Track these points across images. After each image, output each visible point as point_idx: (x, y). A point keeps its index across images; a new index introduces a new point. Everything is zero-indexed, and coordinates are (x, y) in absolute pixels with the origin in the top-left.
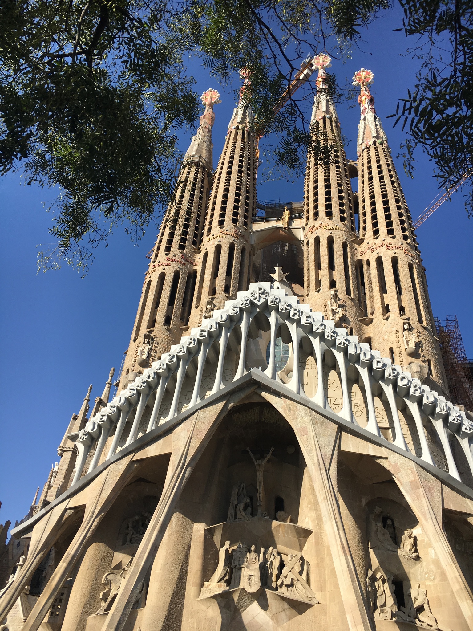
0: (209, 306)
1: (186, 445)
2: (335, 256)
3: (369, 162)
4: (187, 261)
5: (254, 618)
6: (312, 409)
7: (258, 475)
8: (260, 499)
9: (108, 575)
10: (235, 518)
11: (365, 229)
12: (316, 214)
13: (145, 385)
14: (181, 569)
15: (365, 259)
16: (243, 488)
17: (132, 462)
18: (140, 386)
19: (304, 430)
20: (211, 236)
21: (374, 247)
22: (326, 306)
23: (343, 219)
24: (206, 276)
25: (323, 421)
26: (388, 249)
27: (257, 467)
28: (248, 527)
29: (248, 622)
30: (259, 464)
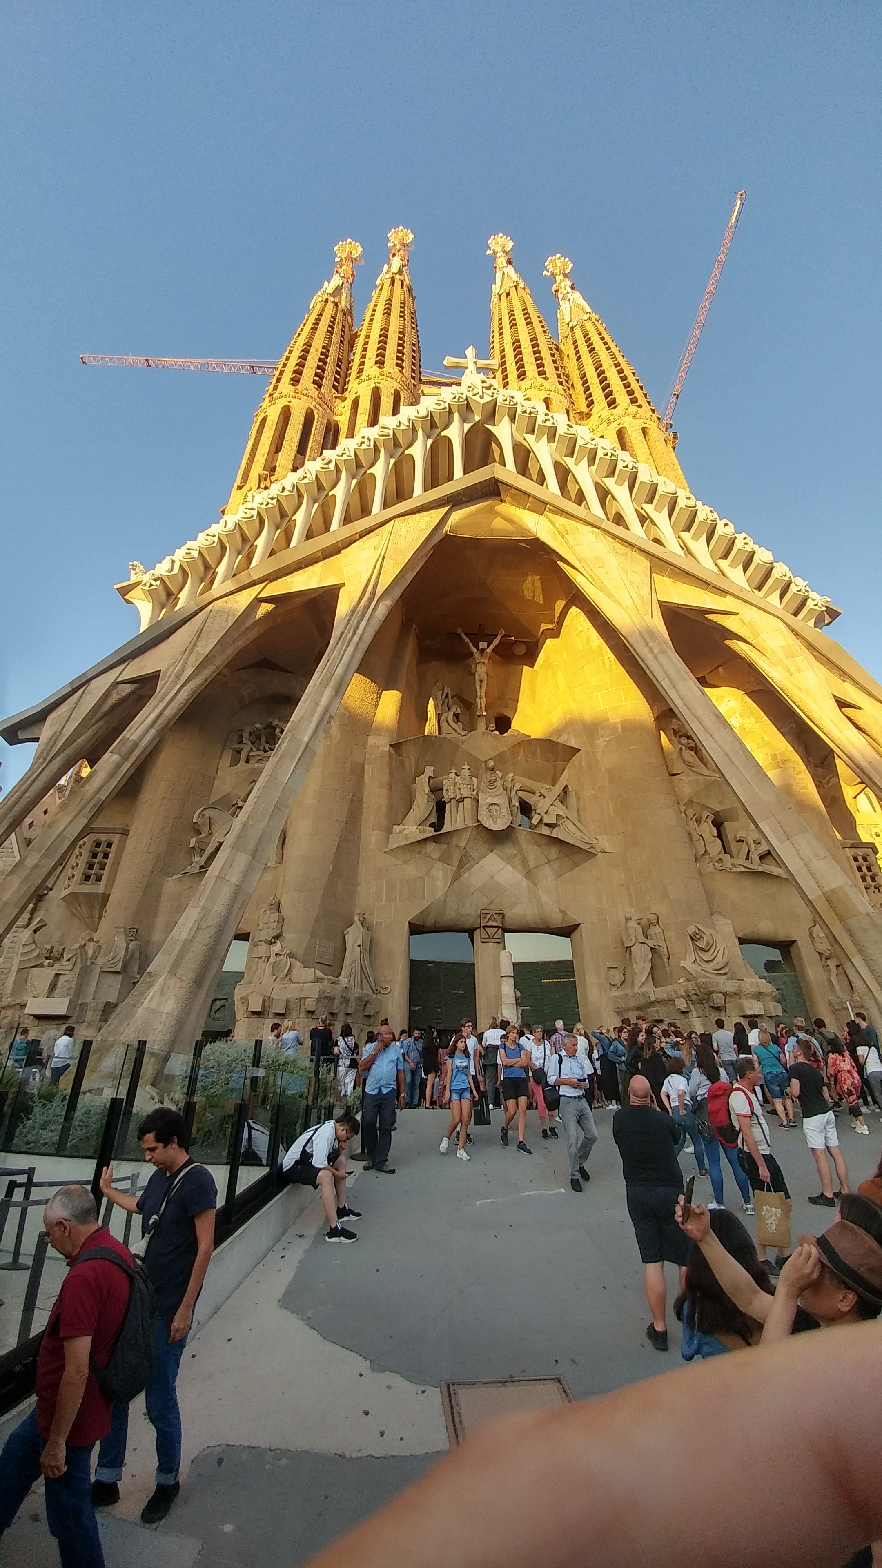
1: (374, 567)
4: (325, 403)
5: (492, 877)
7: (478, 670)
8: (481, 707)
9: (205, 809)
10: (441, 732)
11: (590, 404)
14: (352, 800)
17: (259, 600)
18: (265, 503)
20: (363, 377)
21: (611, 418)
28: (462, 746)
29: (480, 884)
30: (483, 650)
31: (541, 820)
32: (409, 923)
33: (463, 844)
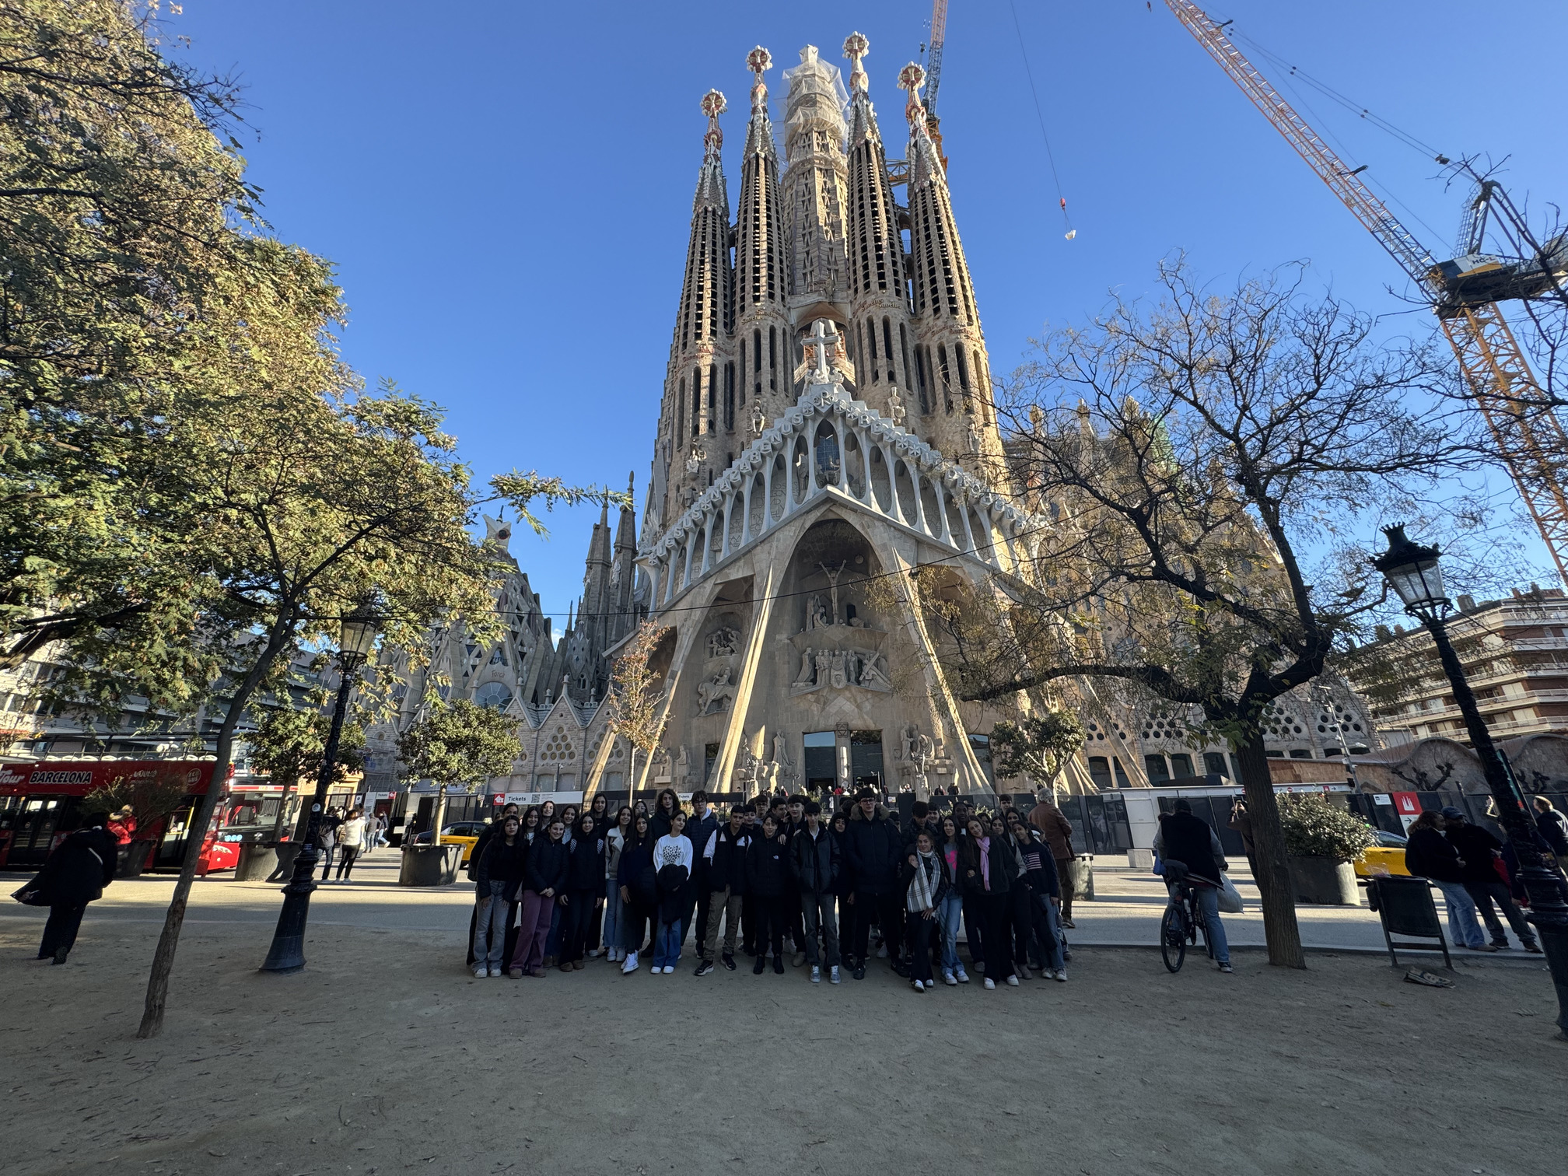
0: (757, 408)
1: (769, 567)
2: (893, 342)
3: (925, 212)
4: (722, 349)
5: (841, 708)
7: (832, 587)
8: (835, 609)
9: (703, 684)
10: (813, 627)
11: (923, 305)
12: (867, 286)
13: (710, 506)
15: (925, 344)
16: (818, 600)
17: (715, 585)
18: (705, 507)
20: (745, 317)
21: (935, 329)
22: (887, 403)
23: (898, 293)
24: (747, 370)
25: (904, 538)
26: (951, 332)
27: (830, 578)
28: (826, 634)
29: (835, 711)
30: (833, 578)
31: (864, 677)
32: (802, 732)
33: (824, 694)
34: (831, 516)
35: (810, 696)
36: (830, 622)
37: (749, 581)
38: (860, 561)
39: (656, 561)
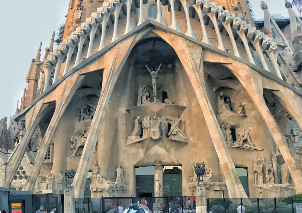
1: (113, 63)
5: (157, 151)
6: (187, 39)
7: (153, 80)
8: (155, 93)
9: (74, 137)
10: (142, 104)
14: (115, 131)
16: (144, 88)
17: (80, 75)
19: (183, 52)
25: (193, 46)
27: (152, 75)
28: (149, 108)
29: (154, 154)
30: (154, 74)
31: (171, 133)
32: (134, 166)
33: (147, 143)
34: (152, 35)
35: (138, 144)
36: (151, 100)
37: (100, 72)
38: (170, 66)
39: (49, 64)
